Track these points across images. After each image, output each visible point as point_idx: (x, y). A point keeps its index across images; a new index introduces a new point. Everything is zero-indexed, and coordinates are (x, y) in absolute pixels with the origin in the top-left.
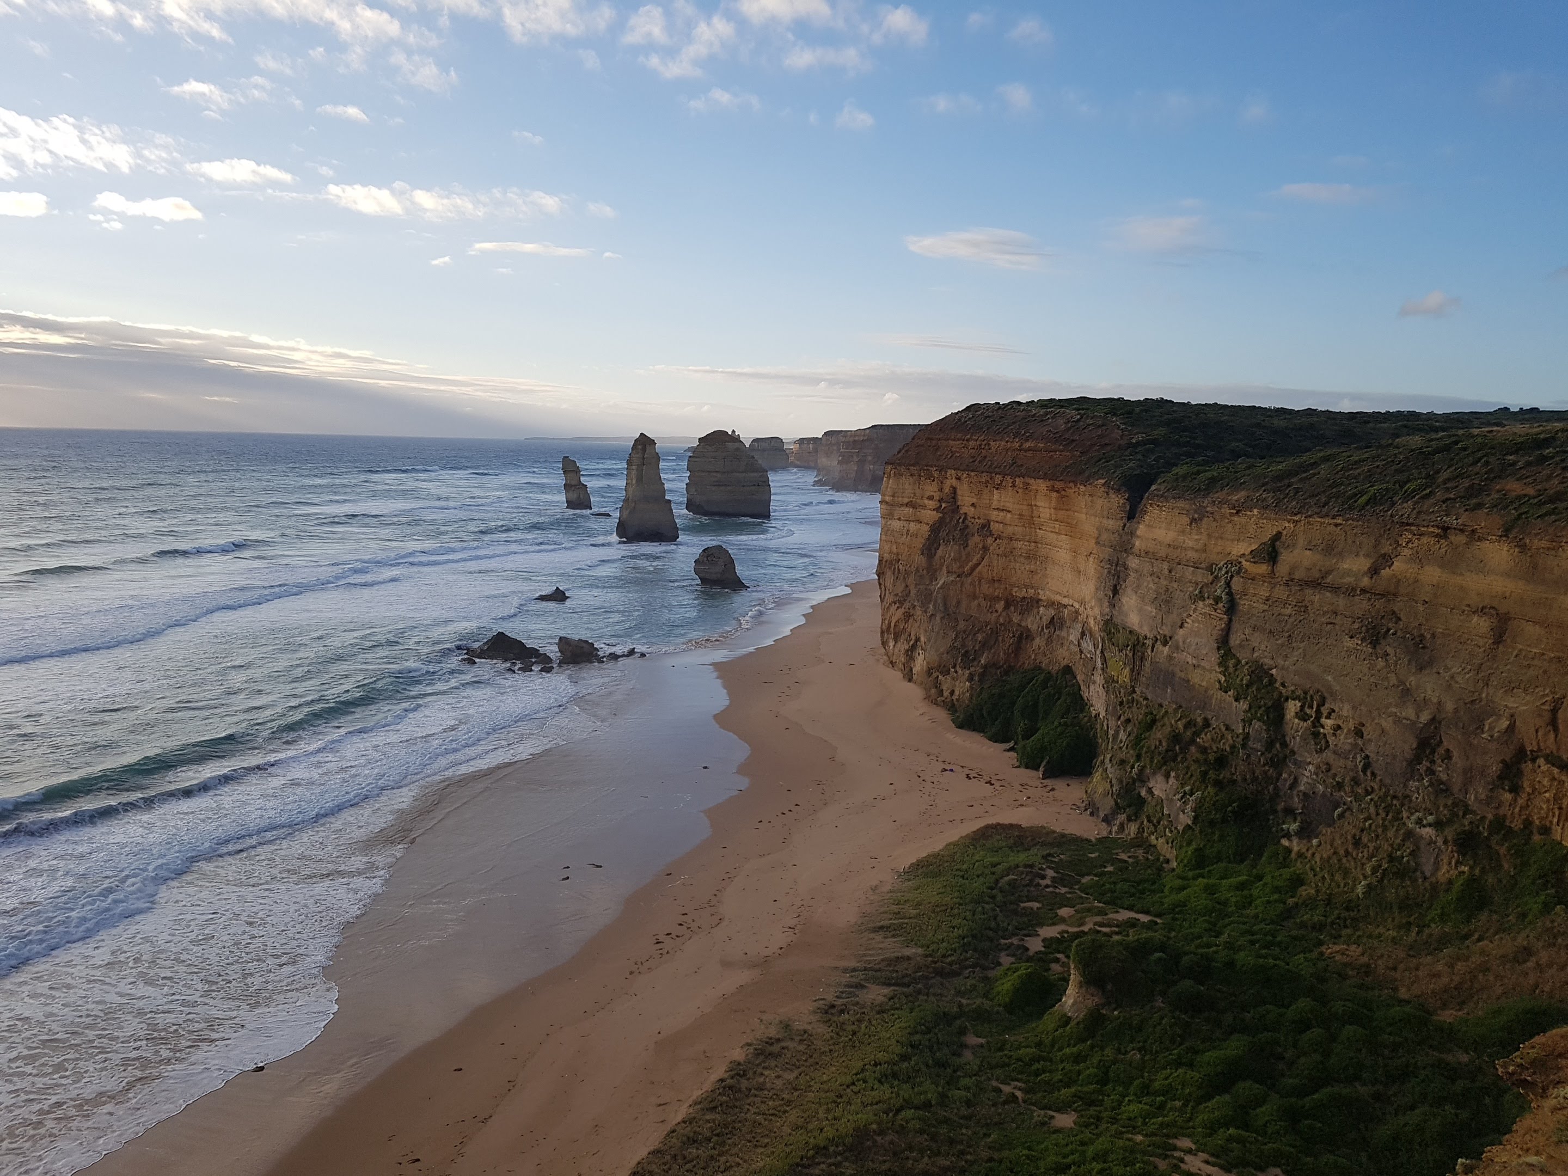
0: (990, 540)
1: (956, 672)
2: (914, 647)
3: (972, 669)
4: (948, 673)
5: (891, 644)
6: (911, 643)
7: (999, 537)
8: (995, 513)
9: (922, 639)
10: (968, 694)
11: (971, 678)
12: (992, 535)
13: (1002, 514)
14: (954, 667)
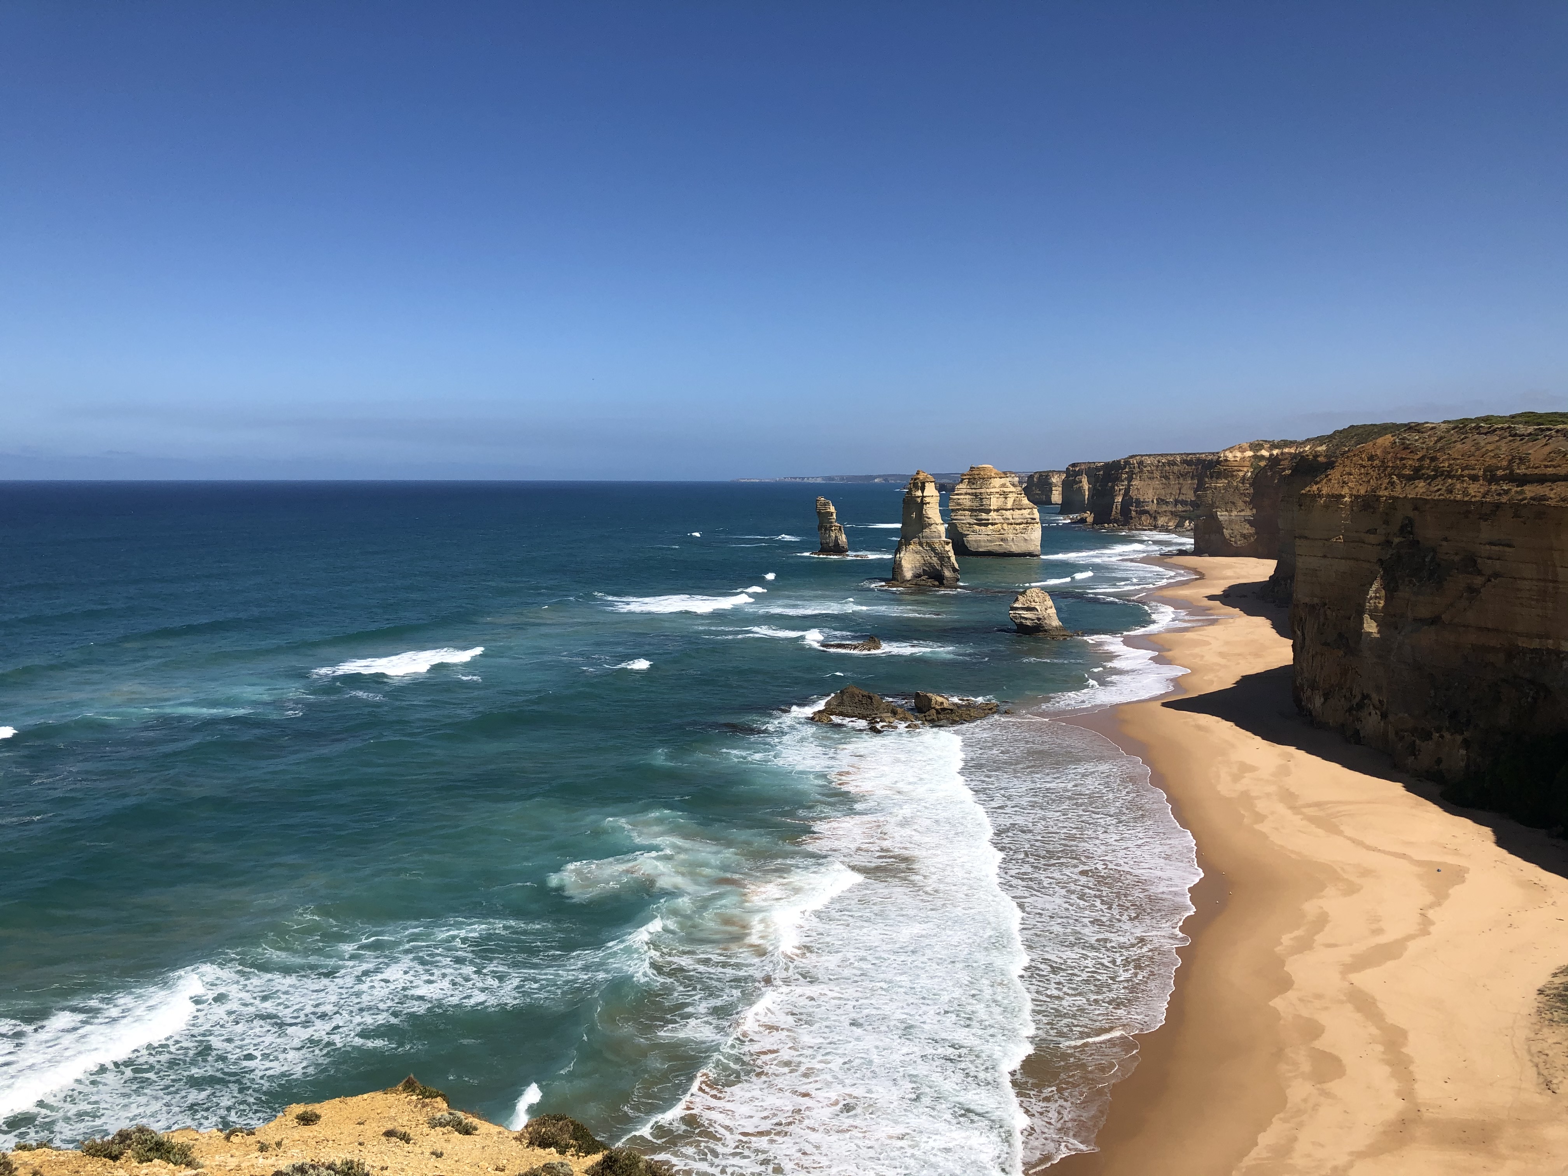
0: (1478, 580)
1: (1442, 737)
2: (1360, 706)
3: (1467, 734)
4: (1428, 736)
5: (1318, 701)
6: (1355, 702)
7: (1496, 575)
8: (1488, 547)
9: (1375, 697)
10: (1463, 764)
11: (1466, 744)
12: (1480, 573)
13: (1497, 548)
14: (1439, 729)
